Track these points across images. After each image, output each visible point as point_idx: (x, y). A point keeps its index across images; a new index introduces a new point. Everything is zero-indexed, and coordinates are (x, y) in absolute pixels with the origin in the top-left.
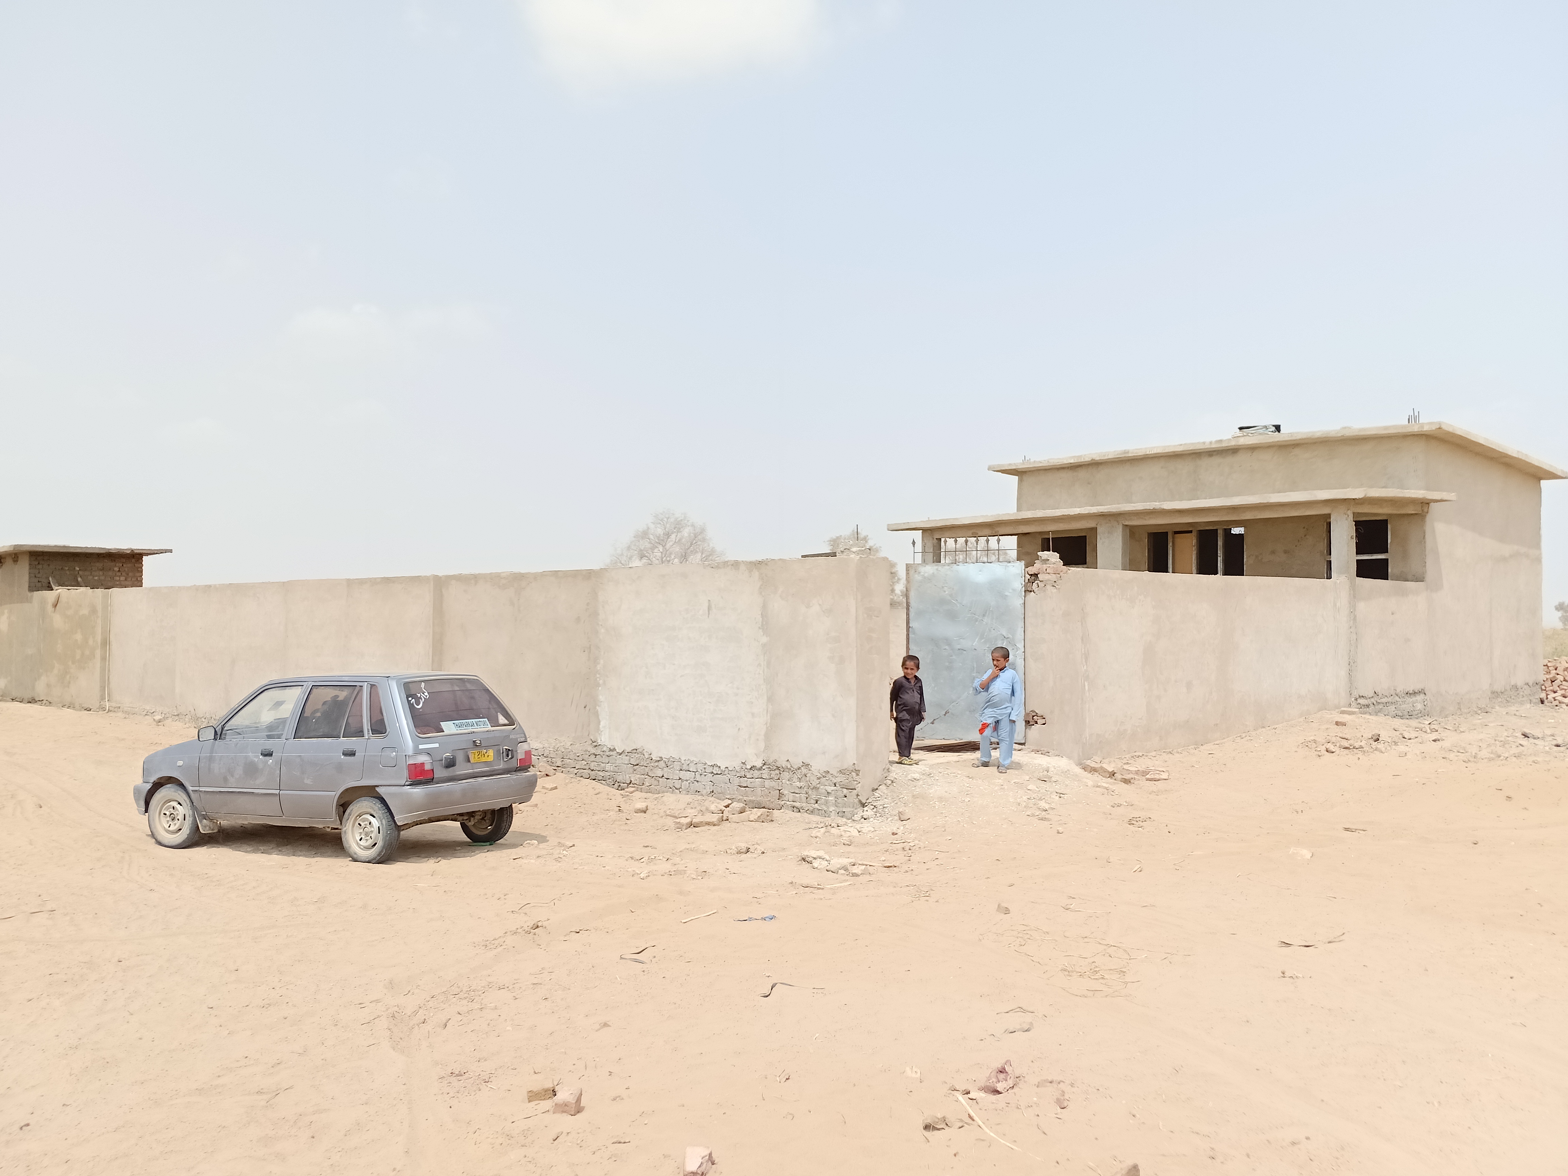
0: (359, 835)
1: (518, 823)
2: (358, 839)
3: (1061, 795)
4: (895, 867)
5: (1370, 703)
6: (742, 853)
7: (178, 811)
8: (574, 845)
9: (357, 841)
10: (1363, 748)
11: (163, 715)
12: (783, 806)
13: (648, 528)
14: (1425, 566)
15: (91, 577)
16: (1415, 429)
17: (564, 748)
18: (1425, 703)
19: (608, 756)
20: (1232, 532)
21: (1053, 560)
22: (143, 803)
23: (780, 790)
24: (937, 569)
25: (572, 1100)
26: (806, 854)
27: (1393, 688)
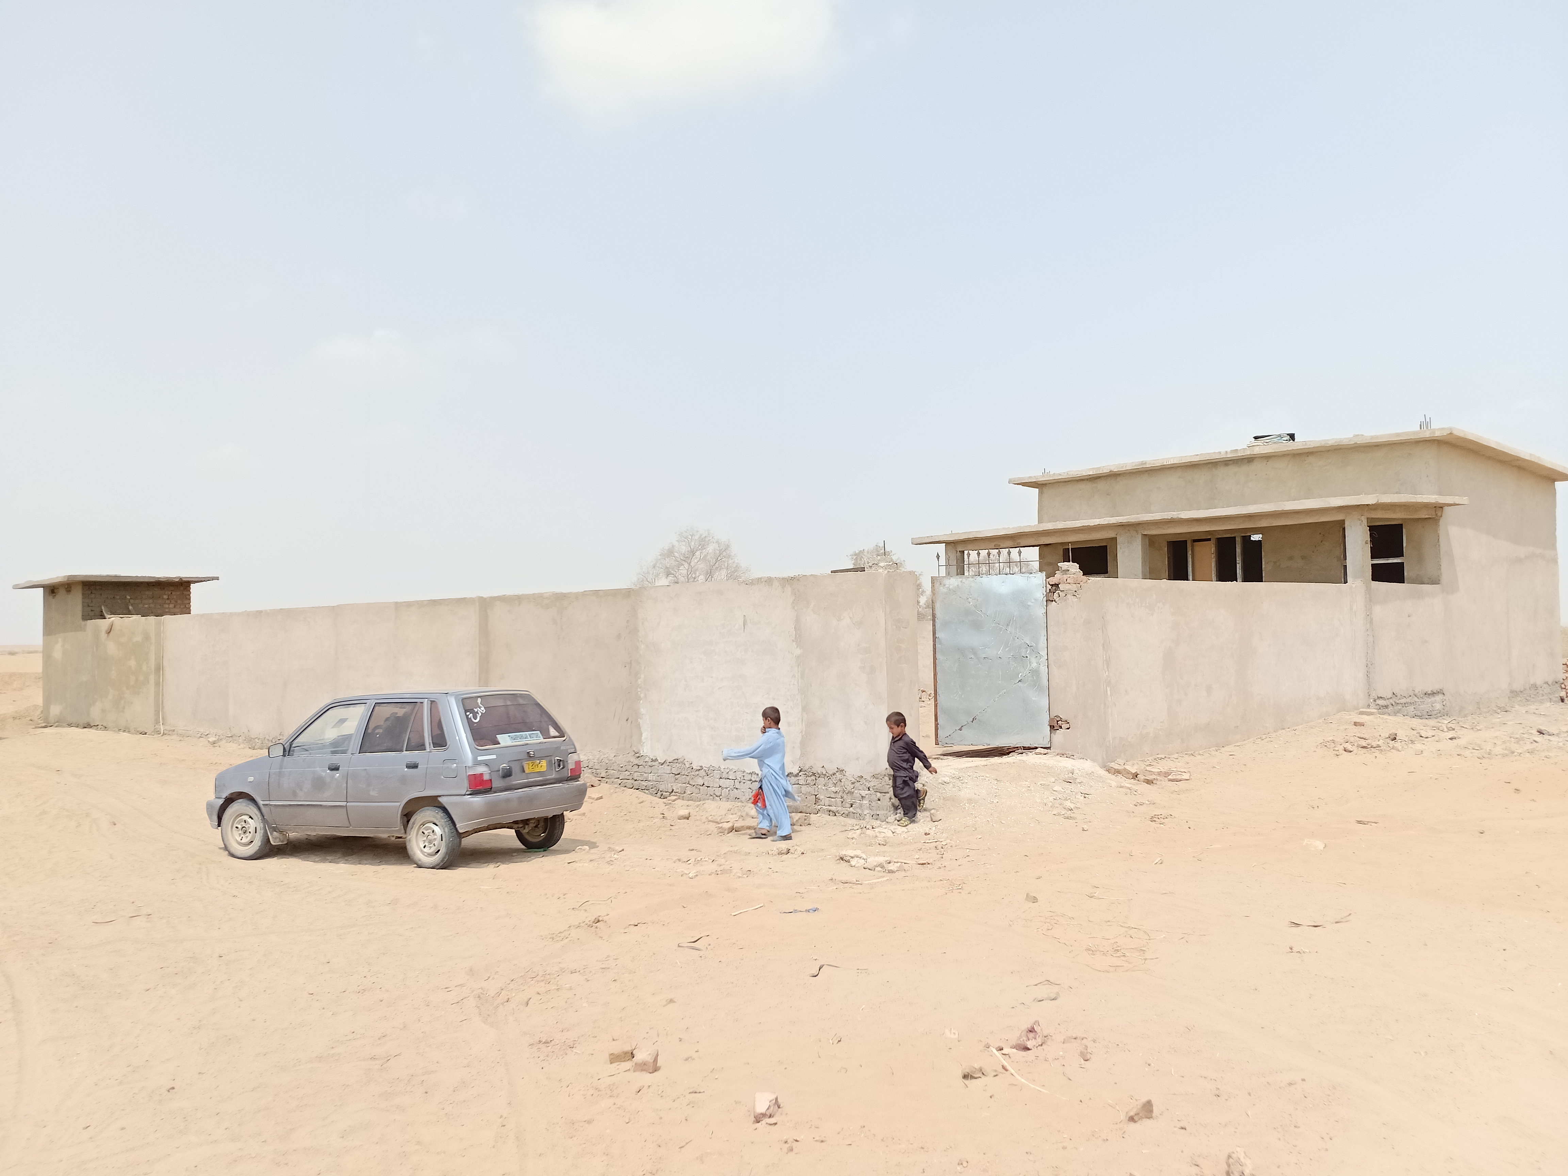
0: (423, 842)
1: (569, 831)
2: (422, 846)
3: (1085, 795)
4: (929, 864)
5: (1389, 703)
6: (783, 853)
7: (250, 824)
8: (623, 850)
9: (421, 849)
10: (1380, 747)
11: (217, 737)
12: (819, 810)
13: (673, 546)
14: (1440, 569)
15: (142, 605)
16: (1427, 435)
17: (608, 759)
18: (1444, 703)
19: (650, 766)
20: (1252, 539)
21: (1073, 571)
22: (215, 818)
23: (816, 796)
24: (961, 582)
25: (650, 1059)
26: (843, 853)
27: (1411, 689)
